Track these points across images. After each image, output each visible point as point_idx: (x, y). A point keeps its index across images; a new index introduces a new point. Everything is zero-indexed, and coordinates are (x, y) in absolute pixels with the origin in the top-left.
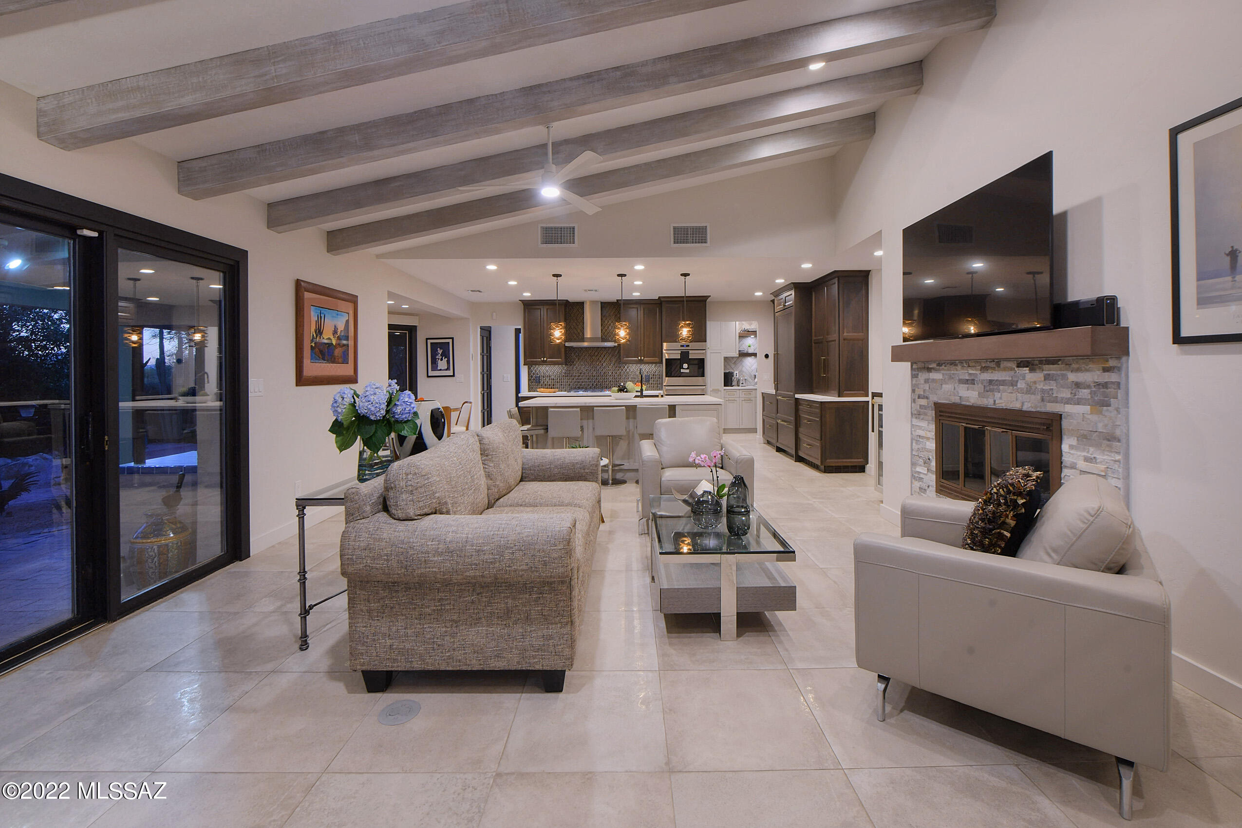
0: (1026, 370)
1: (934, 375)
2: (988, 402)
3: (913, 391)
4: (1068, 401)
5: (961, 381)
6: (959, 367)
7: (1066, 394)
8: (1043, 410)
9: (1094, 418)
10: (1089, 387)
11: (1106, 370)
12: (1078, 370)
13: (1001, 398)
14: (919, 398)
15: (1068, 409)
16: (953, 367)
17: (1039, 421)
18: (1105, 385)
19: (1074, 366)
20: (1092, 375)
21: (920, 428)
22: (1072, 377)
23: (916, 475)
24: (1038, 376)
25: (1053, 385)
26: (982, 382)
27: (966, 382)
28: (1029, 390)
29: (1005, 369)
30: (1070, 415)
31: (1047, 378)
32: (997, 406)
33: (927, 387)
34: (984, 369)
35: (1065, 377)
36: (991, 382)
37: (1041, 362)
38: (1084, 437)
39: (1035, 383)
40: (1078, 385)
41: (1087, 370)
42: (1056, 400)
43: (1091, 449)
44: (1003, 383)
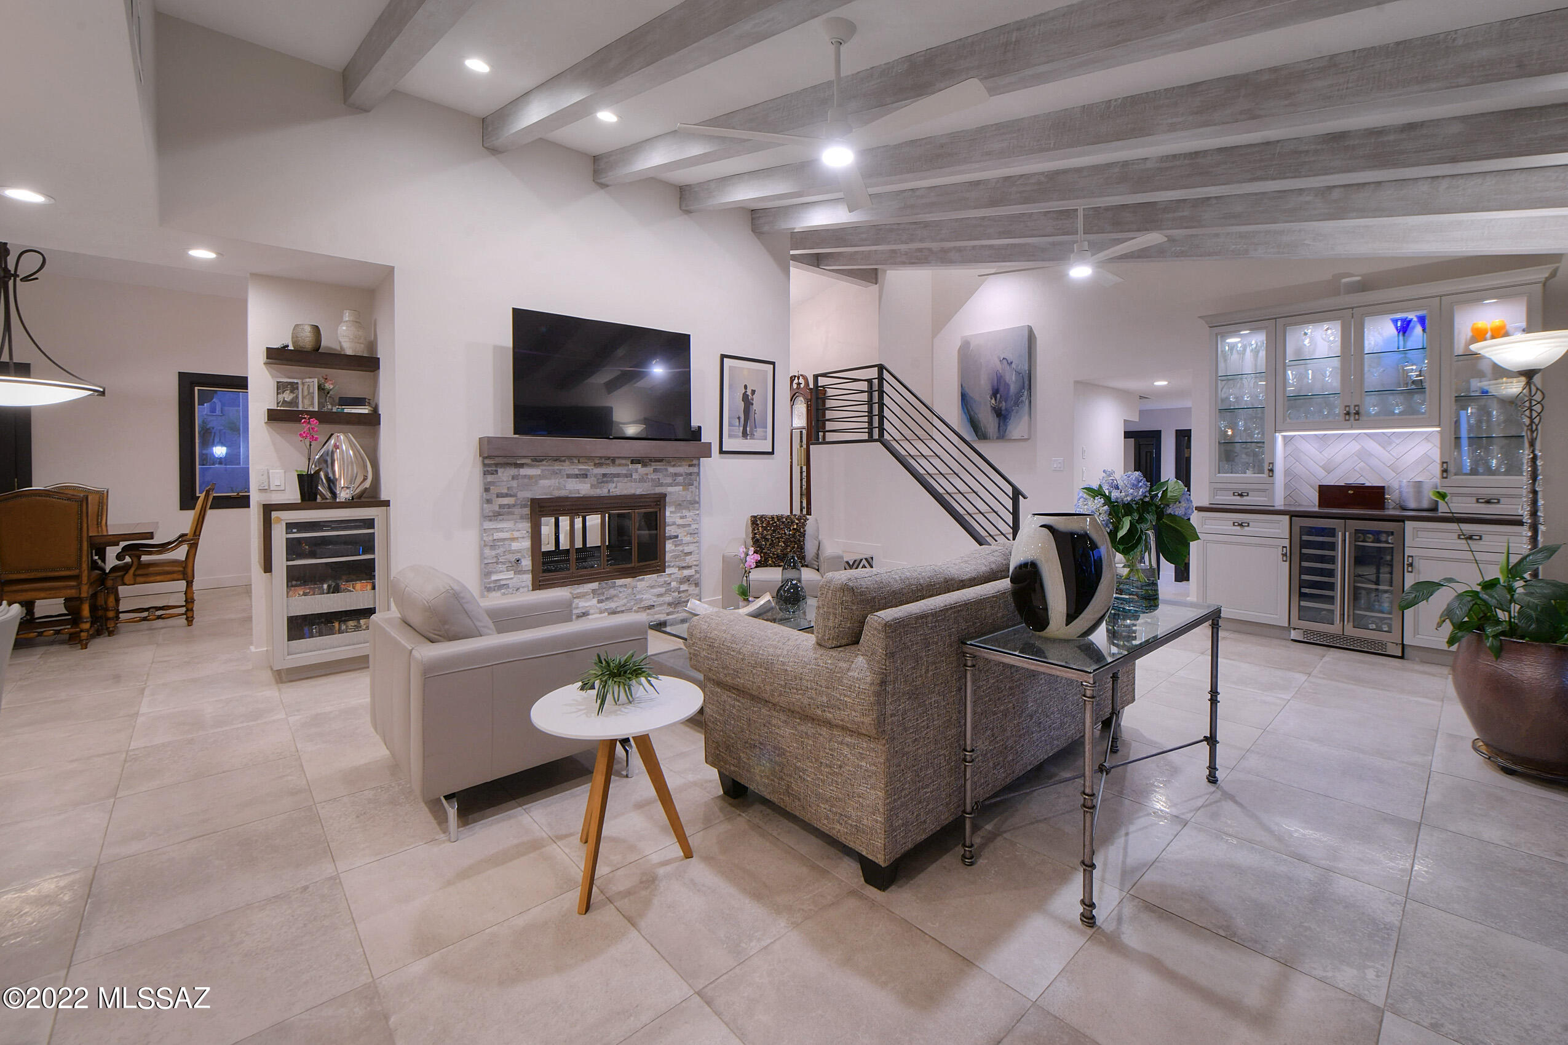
0: (640, 466)
1: (523, 471)
2: (602, 491)
3: (487, 490)
4: (671, 485)
5: (569, 476)
6: (567, 463)
7: (669, 480)
8: (653, 492)
9: (684, 493)
10: (681, 475)
11: (690, 466)
12: (674, 466)
13: (616, 487)
14: (498, 497)
15: (670, 489)
16: (557, 463)
17: (651, 500)
18: (691, 474)
19: (673, 463)
20: (683, 469)
21: (501, 530)
22: (671, 470)
23: (492, 585)
24: (649, 470)
25: (660, 475)
26: (596, 476)
27: (576, 476)
28: (642, 480)
29: (620, 465)
30: (671, 493)
31: (655, 471)
32: (611, 494)
33: (514, 484)
34: (599, 465)
35: (666, 470)
36: (604, 475)
37: (651, 460)
38: (680, 505)
39: (647, 474)
40: (676, 475)
41: (679, 466)
42: (661, 485)
43: (684, 511)
44: (618, 475)
